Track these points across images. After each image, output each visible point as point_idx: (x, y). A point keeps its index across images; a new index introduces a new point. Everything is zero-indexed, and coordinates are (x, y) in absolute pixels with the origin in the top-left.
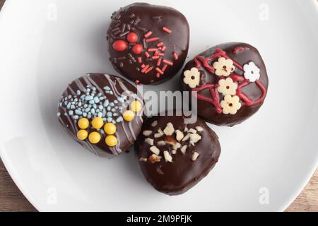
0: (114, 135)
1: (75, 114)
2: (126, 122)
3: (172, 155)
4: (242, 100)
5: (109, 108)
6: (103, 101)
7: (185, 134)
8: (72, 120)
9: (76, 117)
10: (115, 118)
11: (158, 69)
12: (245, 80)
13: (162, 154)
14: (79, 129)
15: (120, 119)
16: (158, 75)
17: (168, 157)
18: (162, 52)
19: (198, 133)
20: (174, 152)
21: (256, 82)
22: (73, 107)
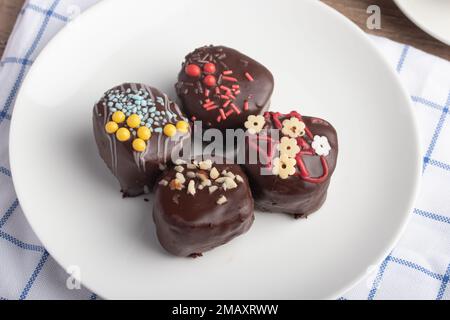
0: (146, 142)
1: (114, 106)
2: (165, 136)
3: (197, 190)
4: (298, 166)
5: (153, 115)
6: (150, 107)
7: (221, 176)
8: (108, 111)
9: (114, 110)
10: (154, 126)
11: (222, 111)
12: (311, 149)
13: (186, 184)
14: (111, 120)
15: (159, 130)
16: (219, 119)
17: (192, 189)
18: (234, 95)
19: (235, 180)
20: (201, 187)
21: (321, 157)
22: (116, 100)
